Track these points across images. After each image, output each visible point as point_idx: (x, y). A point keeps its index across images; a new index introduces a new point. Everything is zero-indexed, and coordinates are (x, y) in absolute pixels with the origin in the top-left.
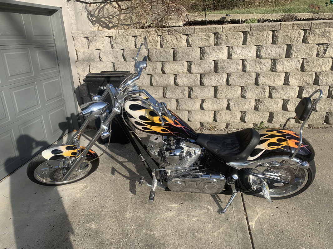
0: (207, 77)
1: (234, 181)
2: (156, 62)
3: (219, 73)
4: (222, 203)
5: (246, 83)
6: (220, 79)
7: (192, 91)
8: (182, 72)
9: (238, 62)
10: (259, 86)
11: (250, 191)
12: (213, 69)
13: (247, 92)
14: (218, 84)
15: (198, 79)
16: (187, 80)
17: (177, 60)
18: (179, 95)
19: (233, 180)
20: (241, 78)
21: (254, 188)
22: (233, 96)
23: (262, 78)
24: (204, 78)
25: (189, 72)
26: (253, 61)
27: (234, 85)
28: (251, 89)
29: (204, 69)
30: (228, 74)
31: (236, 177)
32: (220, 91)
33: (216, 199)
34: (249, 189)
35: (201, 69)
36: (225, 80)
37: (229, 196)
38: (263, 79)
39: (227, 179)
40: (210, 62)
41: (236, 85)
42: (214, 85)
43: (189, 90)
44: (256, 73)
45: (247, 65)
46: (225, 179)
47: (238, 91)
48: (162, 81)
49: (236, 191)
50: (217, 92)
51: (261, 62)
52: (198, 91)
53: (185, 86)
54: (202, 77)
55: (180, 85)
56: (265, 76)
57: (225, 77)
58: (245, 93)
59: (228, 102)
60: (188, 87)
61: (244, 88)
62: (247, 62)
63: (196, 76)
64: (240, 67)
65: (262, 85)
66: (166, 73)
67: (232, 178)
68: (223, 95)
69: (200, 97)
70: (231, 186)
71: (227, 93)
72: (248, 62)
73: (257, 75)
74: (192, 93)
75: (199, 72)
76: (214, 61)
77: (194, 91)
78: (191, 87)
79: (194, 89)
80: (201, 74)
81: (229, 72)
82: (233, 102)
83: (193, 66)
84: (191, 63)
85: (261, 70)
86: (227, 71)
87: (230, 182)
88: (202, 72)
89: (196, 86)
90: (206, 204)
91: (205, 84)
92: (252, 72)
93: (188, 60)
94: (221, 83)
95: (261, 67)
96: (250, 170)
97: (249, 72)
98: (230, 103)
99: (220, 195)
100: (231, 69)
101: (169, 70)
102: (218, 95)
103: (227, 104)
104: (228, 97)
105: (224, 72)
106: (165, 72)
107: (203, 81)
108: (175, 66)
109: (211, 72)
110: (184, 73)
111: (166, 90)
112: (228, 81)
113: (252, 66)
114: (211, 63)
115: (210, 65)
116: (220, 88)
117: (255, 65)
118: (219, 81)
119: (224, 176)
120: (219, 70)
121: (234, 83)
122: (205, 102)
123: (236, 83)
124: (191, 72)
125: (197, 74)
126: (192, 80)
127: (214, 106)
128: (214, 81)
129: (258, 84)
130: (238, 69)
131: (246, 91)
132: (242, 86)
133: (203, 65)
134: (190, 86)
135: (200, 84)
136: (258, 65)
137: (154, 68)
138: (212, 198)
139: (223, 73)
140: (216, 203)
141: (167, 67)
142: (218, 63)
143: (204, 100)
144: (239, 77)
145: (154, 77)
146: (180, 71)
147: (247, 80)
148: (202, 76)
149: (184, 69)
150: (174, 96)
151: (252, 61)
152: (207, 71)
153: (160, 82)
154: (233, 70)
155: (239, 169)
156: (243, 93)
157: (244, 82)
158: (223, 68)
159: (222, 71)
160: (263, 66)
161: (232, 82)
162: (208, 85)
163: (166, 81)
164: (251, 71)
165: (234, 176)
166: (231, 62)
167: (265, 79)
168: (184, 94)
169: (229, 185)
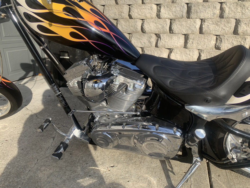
0: (178, 22)
1: (197, 141)
2: (123, 5)
3: (191, 18)
4: (174, 174)
5: (223, 31)
6: (192, 25)
7: (159, 39)
8: (150, 17)
9: (215, 5)
10: (238, 35)
11: (225, 162)
12: (185, 14)
13: (223, 42)
14: (190, 32)
15: (167, 25)
16: (155, 26)
17: (145, 3)
18: (144, 43)
19: (196, 139)
20: (217, 24)
21: (233, 159)
22: (205, 46)
23: (243, 25)
24: (174, 23)
25: (158, 17)
26: (234, 4)
27: (208, 33)
28: (228, 38)
29: (174, 14)
30: (202, 20)
31: (201, 133)
32: (191, 40)
33: (166, 166)
34: (223, 159)
35: (171, 14)
36: (198, 26)
37: (188, 165)
38: (245, 26)
39: (184, 137)
40: (183, 5)
41: (210, 34)
42: (185, 33)
43: (157, 38)
44: (236, 19)
45: (226, 9)
46: (181, 136)
47: (212, 41)
48: (128, 26)
49: (199, 159)
50: (188, 41)
51: (244, 6)
52: (166, 39)
53: (152, 33)
54: (172, 23)
55: (147, 32)
56: (247, 23)
57: (198, 23)
58: (220, 43)
59: (200, 54)
60: (156, 34)
61: (220, 37)
62: (226, 5)
63: (166, 21)
64: (218, 12)
65: (242, 34)
66: (133, 17)
67: (194, 135)
68: (195, 45)
69: (168, 46)
70: (190, 149)
71: (199, 42)
72: (228, 5)
73: (238, 22)
74: (159, 41)
75: (169, 17)
76: (187, 4)
77: (161, 39)
78: (159, 35)
79: (162, 36)
80: (171, 19)
81: (203, 18)
82: (205, 53)
83: (162, 10)
84: (161, 6)
85: (243, 16)
86: (201, 16)
87: (190, 143)
88: (172, 17)
89: (164, 33)
90: (148, 173)
91: (175, 31)
92: (232, 18)
93: (157, 3)
94: (193, 31)
95: (244, 12)
96: (230, 124)
97: (227, 18)
98: (202, 54)
99: (173, 162)
100: (206, 14)
101: (136, 14)
102: (189, 45)
103: (198, 55)
104: (200, 47)
105: (198, 17)
106: (131, 16)
107: (172, 28)
108: (143, 10)
109: (182, 17)
110: (152, 18)
111: (132, 37)
112: (201, 28)
113: (232, 10)
114: (183, 7)
115: (182, 9)
116: (191, 36)
117: (236, 9)
118: (191, 28)
119: (179, 130)
120: (192, 15)
121: (209, 31)
122: (173, 52)
123: (210, 31)
124: (160, 17)
125: (167, 20)
126: (160, 26)
127: (182, 56)
128: (185, 27)
129: (238, 33)
130: (214, 14)
131: (221, 41)
132: (217, 34)
133: (174, 8)
134: (157, 33)
135: (169, 32)
136: (239, 9)
137: (120, 12)
138: (160, 165)
139: (196, 18)
140: (165, 173)
141: (134, 10)
142: (191, 7)
143: (172, 50)
144: (215, 23)
145: (120, 22)
146: (148, 15)
147: (224, 28)
148: (172, 21)
149: (153, 13)
150: (140, 44)
151: (232, 4)
152: (178, 16)
153: (126, 28)
154: (208, 15)
155: (209, 120)
156: (217, 44)
157: (221, 29)
158: (197, 12)
159: (196, 17)
160: (246, 10)
161: (207, 29)
162: (178, 32)
163: (132, 26)
164: (230, 16)
165: (199, 132)
166: (207, 4)
167: (247, 26)
168: (150, 42)
169: (188, 147)
